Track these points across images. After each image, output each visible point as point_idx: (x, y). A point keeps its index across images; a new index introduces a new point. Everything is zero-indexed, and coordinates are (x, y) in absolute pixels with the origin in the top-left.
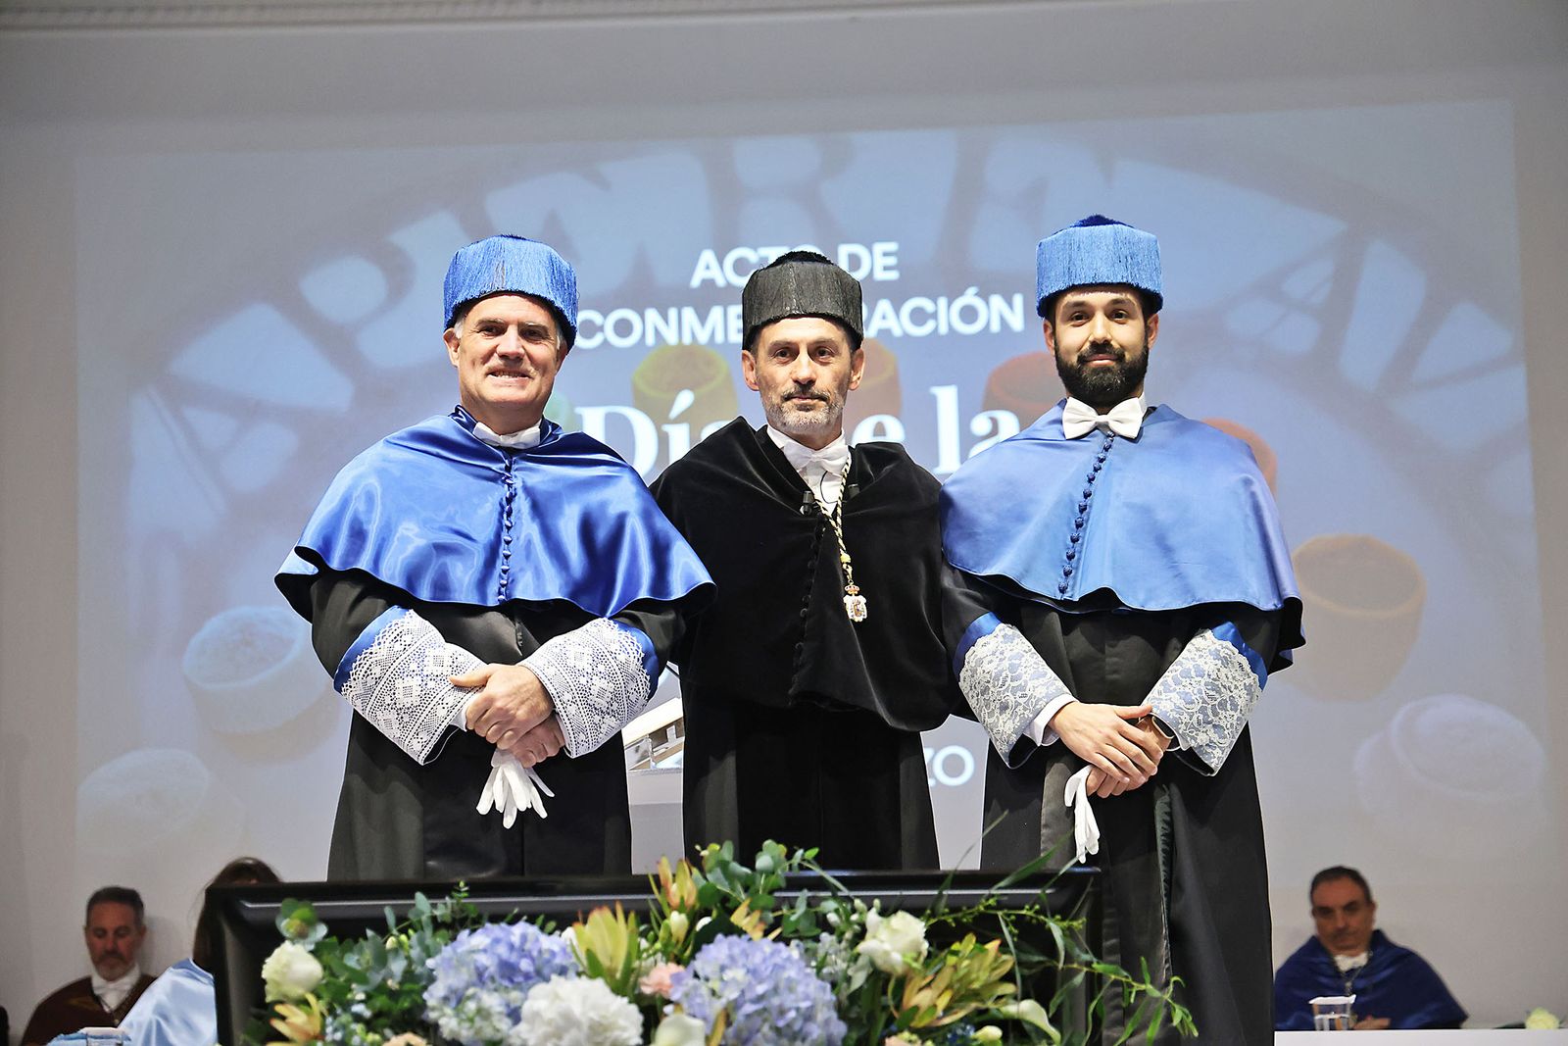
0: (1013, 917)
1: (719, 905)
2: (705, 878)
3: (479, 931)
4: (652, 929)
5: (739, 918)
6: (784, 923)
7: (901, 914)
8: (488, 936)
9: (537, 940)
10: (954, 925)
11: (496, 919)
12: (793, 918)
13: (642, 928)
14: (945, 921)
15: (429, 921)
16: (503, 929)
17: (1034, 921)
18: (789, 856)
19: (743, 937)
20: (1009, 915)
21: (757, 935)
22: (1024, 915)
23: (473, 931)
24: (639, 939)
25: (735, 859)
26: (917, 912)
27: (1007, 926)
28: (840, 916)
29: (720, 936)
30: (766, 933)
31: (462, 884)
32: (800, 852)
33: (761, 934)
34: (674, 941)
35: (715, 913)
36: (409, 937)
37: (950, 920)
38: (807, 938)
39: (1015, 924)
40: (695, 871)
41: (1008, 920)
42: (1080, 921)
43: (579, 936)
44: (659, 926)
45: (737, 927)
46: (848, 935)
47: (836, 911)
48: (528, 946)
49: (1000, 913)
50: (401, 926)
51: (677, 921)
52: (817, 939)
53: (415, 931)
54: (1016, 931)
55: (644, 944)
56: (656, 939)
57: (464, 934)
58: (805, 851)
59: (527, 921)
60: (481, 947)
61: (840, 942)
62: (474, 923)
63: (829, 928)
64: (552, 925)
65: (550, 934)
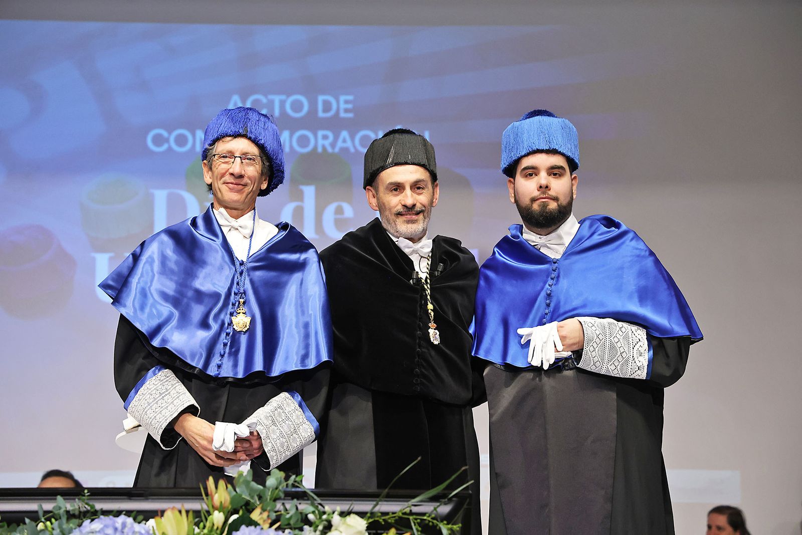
0: (419, 521)
1: (243, 507)
2: (235, 490)
3: (96, 520)
4: (202, 521)
5: (255, 516)
6: (282, 519)
7: (352, 516)
8: (101, 523)
9: (132, 527)
10: (383, 523)
11: (106, 513)
12: (288, 516)
13: (197, 520)
14: (378, 521)
15: (65, 513)
16: (111, 519)
17: (431, 524)
18: (287, 478)
19: (258, 527)
20: (416, 519)
21: (267, 526)
22: (425, 520)
23: (92, 520)
24: (194, 527)
25: (253, 480)
26: (362, 515)
27: (415, 525)
28: (316, 516)
29: (243, 527)
30: (271, 525)
31: (86, 491)
32: (293, 477)
33: (268, 525)
34: (215, 528)
35: (241, 512)
36: (52, 524)
37: (381, 520)
38: (295, 529)
39: (419, 524)
40: (229, 486)
41: (416, 521)
42: (457, 526)
43: (157, 524)
44: (206, 520)
45: (254, 521)
46: (320, 528)
47: (313, 512)
48: (126, 530)
49: (411, 518)
50: (46, 517)
51: (218, 518)
52: (301, 529)
53: (56, 520)
54: (420, 529)
55: (197, 530)
56: (204, 527)
57: (87, 522)
58: (297, 476)
59: (125, 514)
60: (98, 530)
61: (315, 531)
62: (93, 515)
63: (310, 523)
64: (140, 517)
65: (139, 523)
